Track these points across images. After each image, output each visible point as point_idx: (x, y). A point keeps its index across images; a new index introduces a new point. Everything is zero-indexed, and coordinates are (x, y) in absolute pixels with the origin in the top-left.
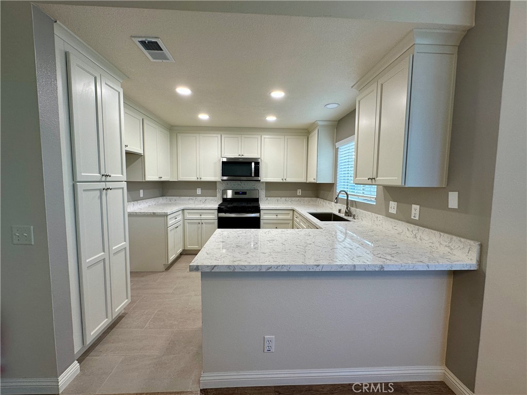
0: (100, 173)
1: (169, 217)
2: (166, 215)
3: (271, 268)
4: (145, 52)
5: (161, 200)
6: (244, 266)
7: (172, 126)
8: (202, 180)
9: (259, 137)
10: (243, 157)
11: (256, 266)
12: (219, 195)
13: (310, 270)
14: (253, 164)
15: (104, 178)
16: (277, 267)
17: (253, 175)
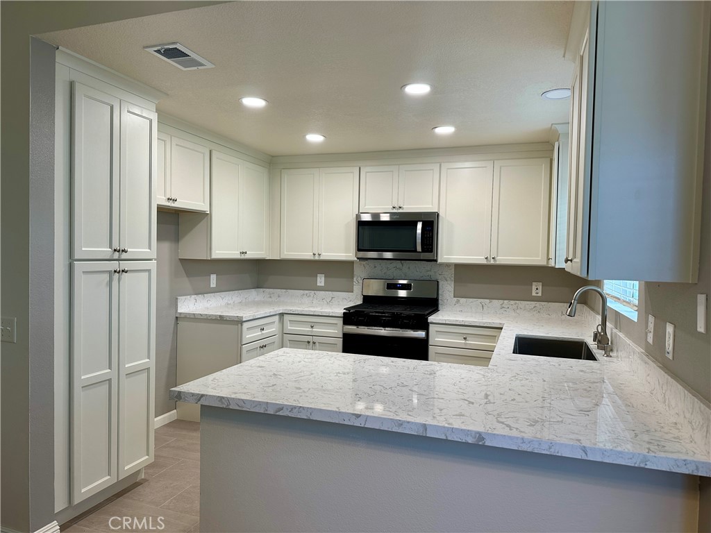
0: (111, 247)
1: (246, 325)
2: (239, 322)
3: (282, 409)
4: (169, 61)
5: (253, 295)
6: (243, 400)
7: (273, 157)
8: (322, 258)
9: (436, 167)
10: (401, 211)
11: (260, 403)
12: (357, 289)
13: (346, 423)
14: (420, 226)
15: (116, 255)
16: (292, 409)
17: (419, 248)
